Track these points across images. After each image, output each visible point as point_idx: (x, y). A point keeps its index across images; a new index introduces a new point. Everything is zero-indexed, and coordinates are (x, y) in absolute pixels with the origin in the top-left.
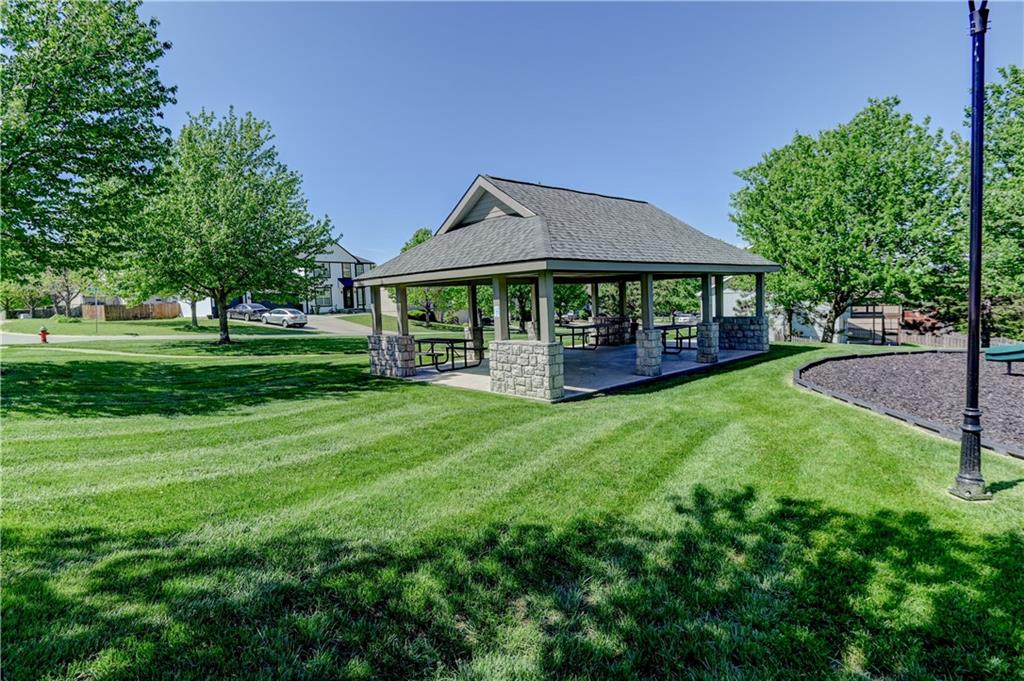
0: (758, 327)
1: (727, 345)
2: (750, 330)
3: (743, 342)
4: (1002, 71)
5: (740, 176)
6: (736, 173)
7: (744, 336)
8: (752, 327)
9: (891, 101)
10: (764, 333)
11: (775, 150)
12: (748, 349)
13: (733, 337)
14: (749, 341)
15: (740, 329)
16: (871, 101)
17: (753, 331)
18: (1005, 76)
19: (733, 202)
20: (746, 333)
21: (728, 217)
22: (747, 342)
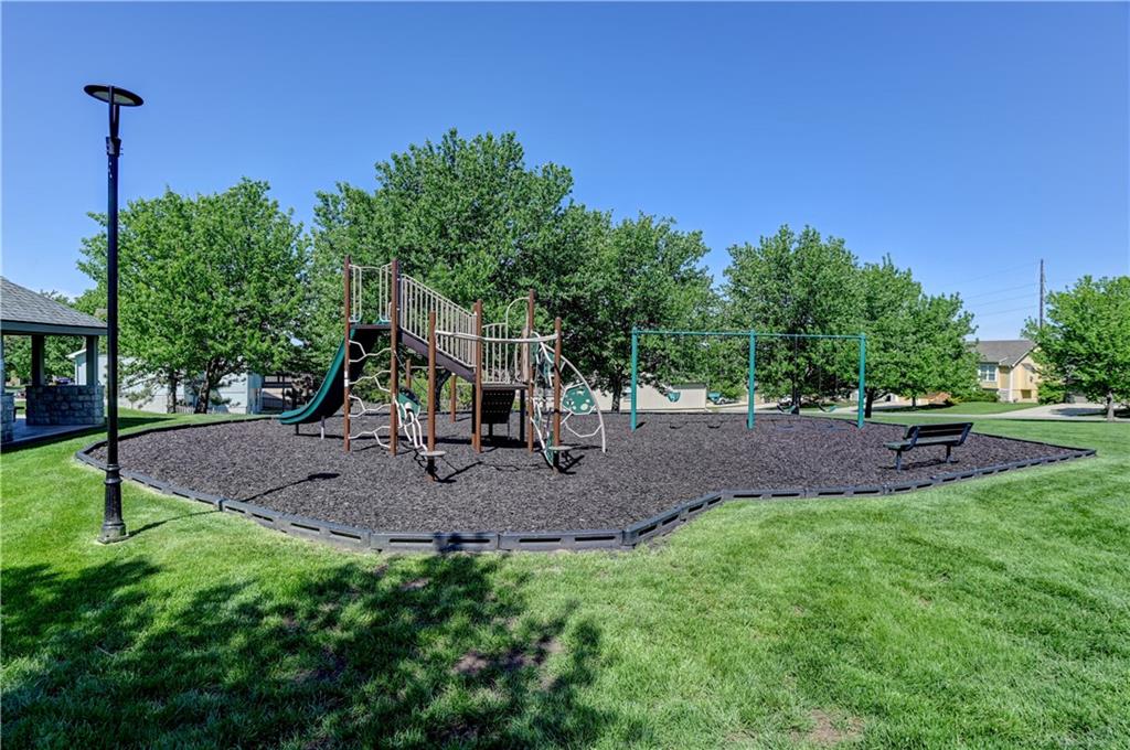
0: (87, 398)
1: (47, 420)
2: (78, 401)
3: (68, 416)
4: (338, 185)
5: (97, 219)
6: (92, 215)
7: (70, 408)
8: (81, 398)
9: (262, 185)
10: (96, 405)
11: (142, 200)
12: (75, 424)
13: (56, 410)
14: (77, 414)
15: (65, 400)
16: (244, 179)
17: (82, 402)
18: (341, 191)
19: (84, 248)
20: (72, 405)
21: (77, 265)
22: (73, 415)
